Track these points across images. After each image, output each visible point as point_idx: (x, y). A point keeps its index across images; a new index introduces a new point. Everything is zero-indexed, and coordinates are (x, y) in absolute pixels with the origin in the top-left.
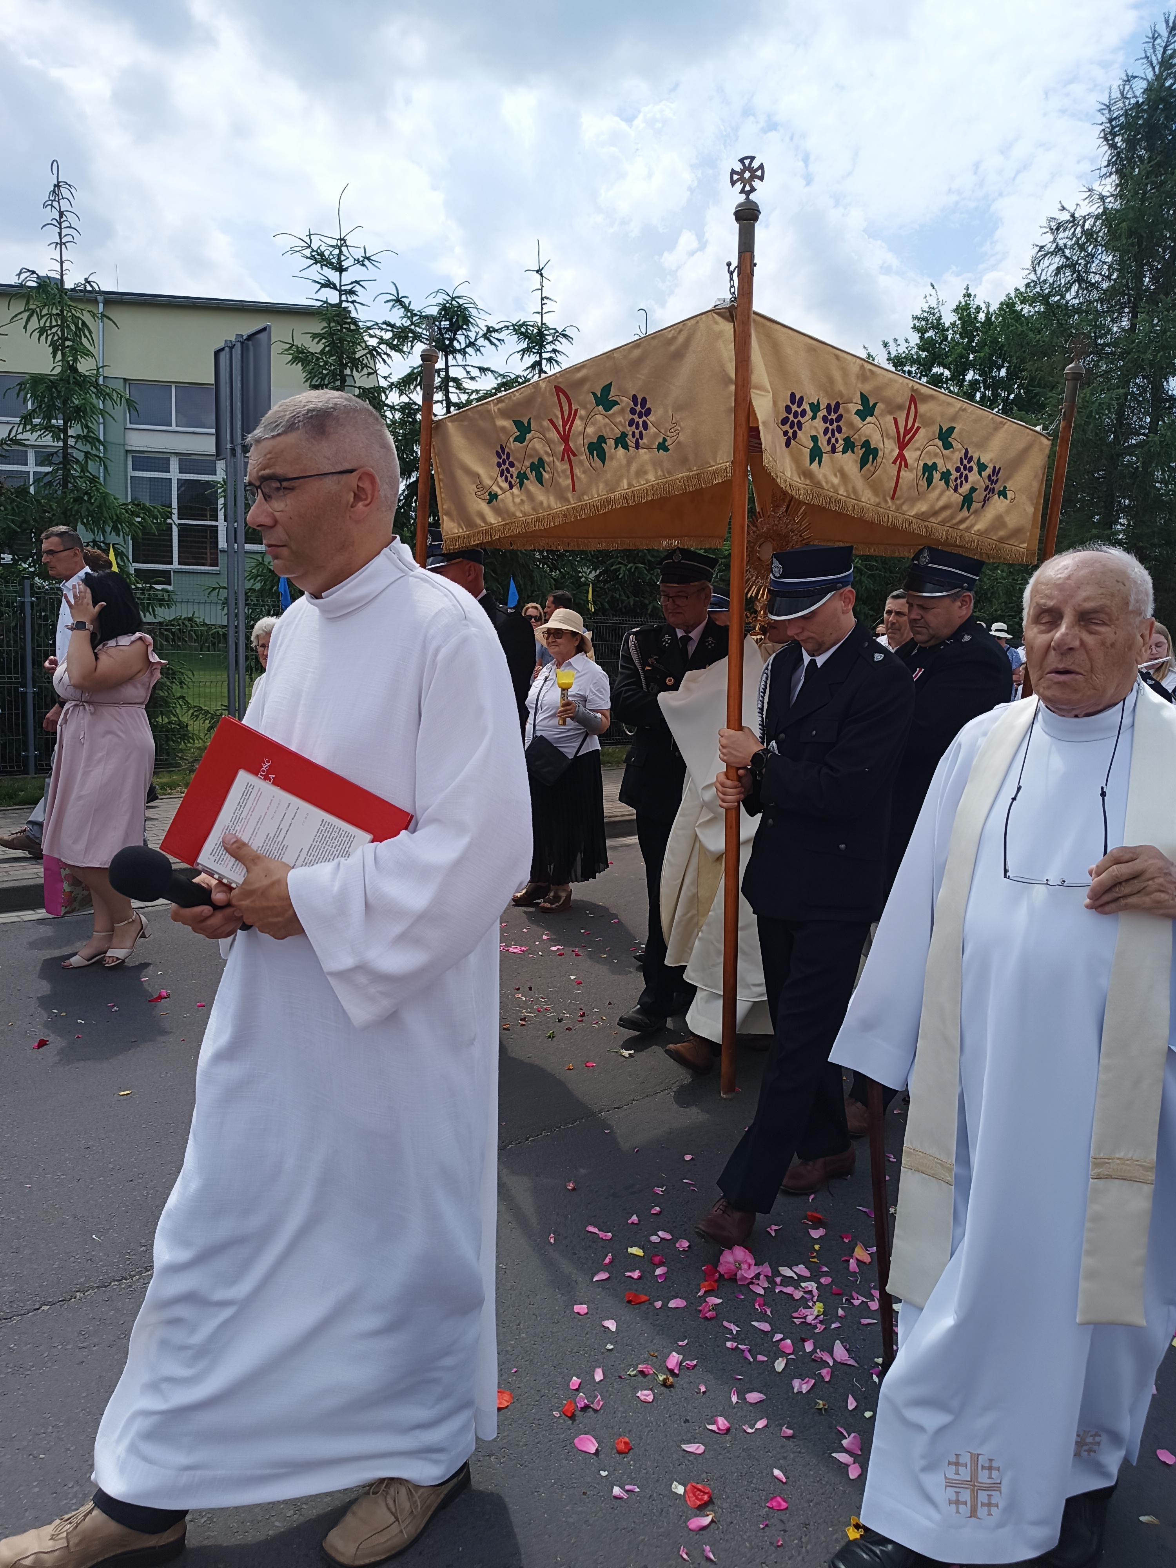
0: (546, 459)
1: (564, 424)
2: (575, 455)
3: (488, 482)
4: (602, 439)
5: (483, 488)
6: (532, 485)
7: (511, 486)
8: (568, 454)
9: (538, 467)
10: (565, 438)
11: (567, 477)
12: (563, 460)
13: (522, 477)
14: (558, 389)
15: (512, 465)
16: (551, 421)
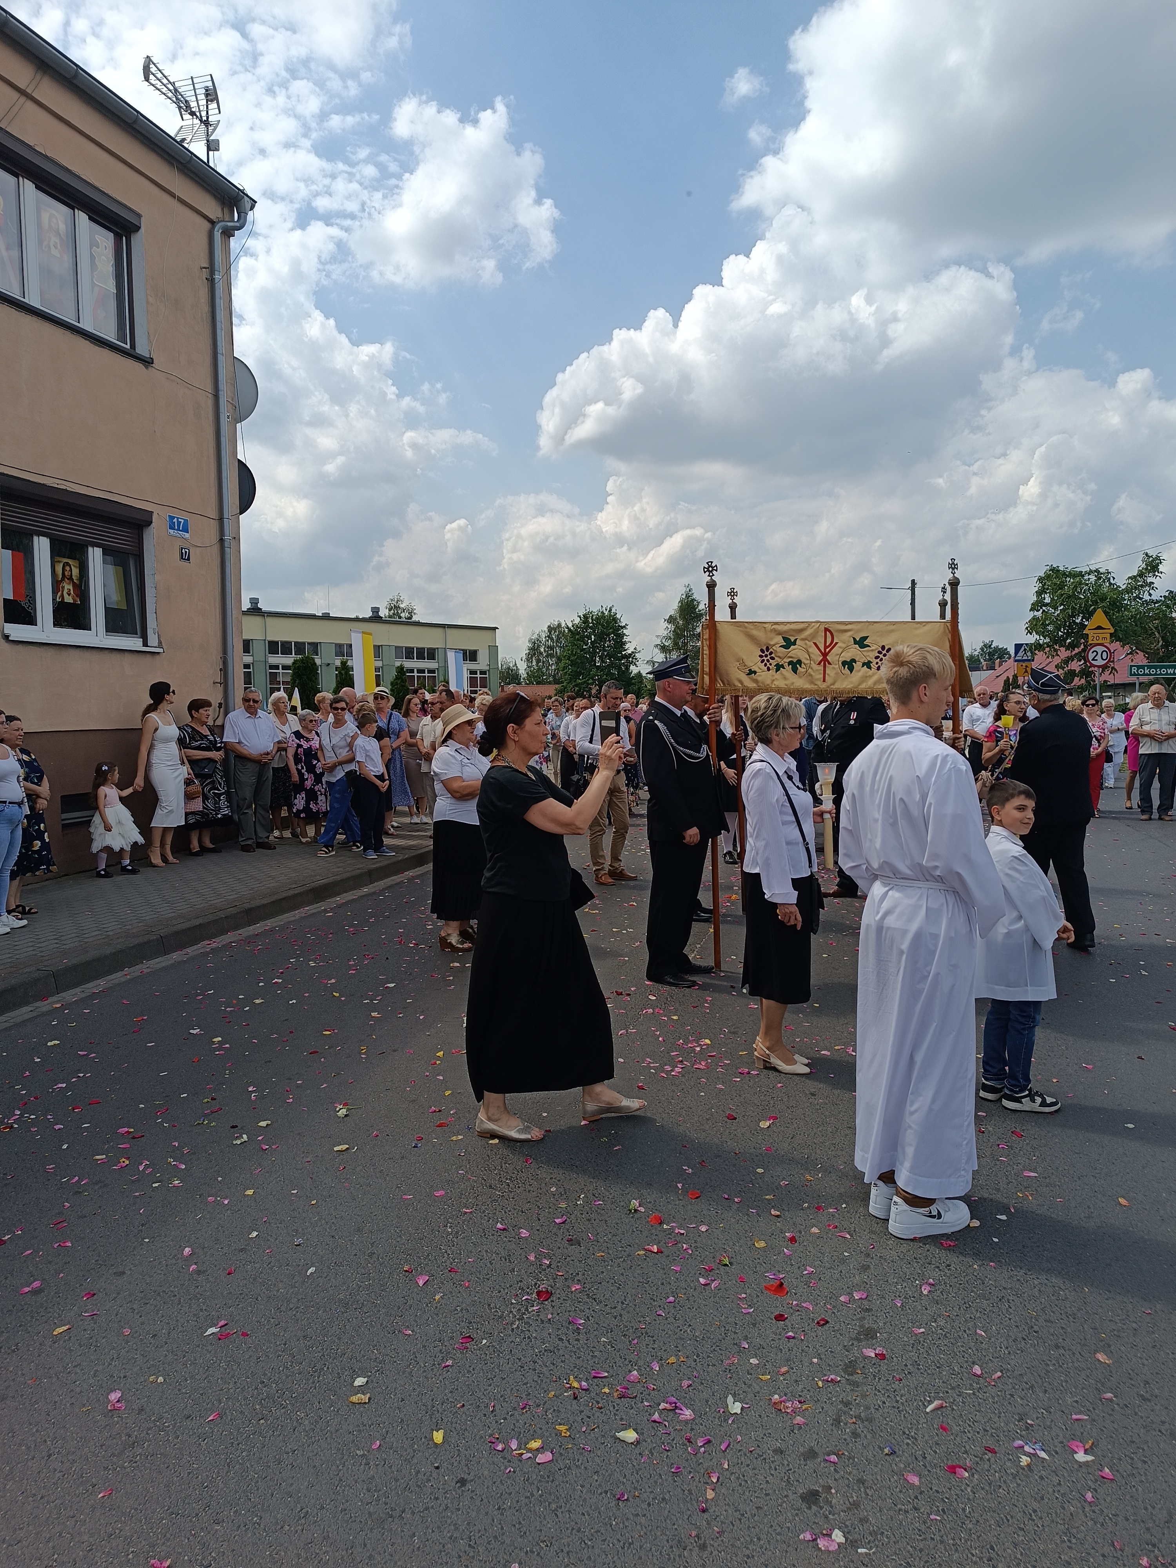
0: (803, 660)
1: (826, 647)
2: (830, 663)
3: (749, 663)
4: (853, 661)
5: (745, 665)
6: (787, 671)
7: (769, 669)
8: (825, 661)
9: (795, 665)
10: (825, 655)
11: (820, 674)
12: (819, 664)
13: (779, 667)
14: (826, 630)
15: (773, 658)
16: (815, 644)
